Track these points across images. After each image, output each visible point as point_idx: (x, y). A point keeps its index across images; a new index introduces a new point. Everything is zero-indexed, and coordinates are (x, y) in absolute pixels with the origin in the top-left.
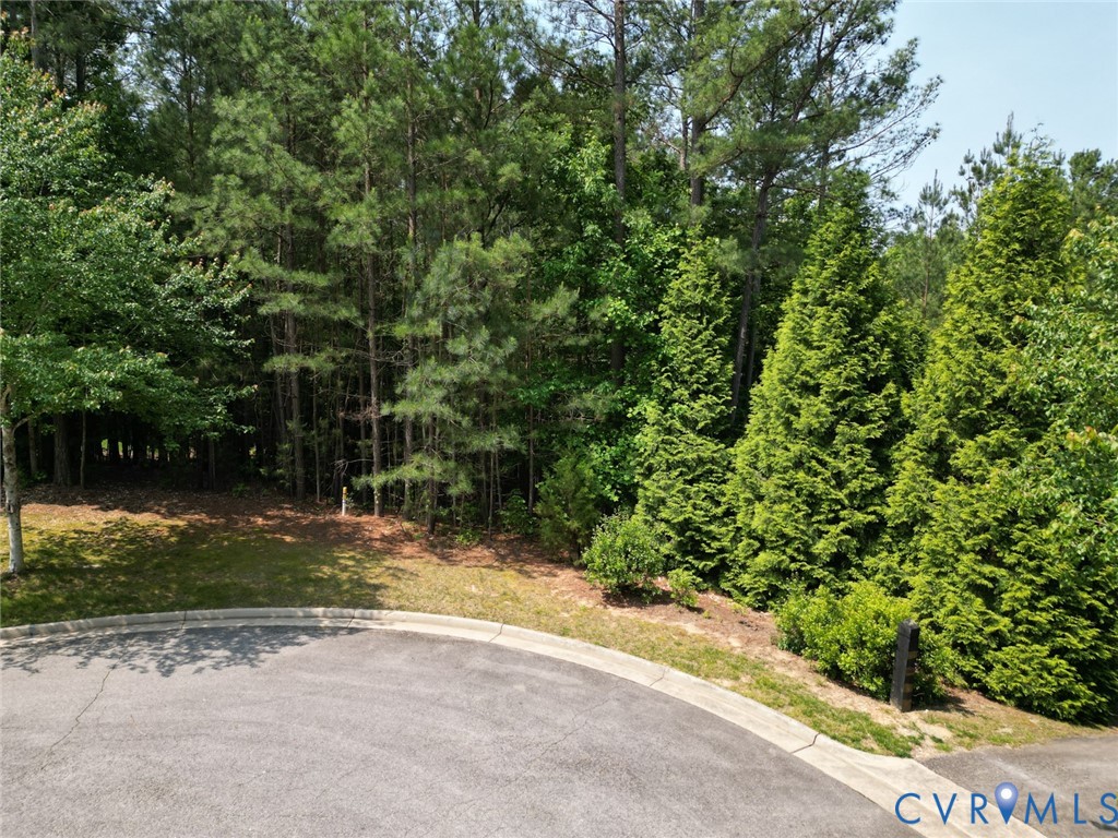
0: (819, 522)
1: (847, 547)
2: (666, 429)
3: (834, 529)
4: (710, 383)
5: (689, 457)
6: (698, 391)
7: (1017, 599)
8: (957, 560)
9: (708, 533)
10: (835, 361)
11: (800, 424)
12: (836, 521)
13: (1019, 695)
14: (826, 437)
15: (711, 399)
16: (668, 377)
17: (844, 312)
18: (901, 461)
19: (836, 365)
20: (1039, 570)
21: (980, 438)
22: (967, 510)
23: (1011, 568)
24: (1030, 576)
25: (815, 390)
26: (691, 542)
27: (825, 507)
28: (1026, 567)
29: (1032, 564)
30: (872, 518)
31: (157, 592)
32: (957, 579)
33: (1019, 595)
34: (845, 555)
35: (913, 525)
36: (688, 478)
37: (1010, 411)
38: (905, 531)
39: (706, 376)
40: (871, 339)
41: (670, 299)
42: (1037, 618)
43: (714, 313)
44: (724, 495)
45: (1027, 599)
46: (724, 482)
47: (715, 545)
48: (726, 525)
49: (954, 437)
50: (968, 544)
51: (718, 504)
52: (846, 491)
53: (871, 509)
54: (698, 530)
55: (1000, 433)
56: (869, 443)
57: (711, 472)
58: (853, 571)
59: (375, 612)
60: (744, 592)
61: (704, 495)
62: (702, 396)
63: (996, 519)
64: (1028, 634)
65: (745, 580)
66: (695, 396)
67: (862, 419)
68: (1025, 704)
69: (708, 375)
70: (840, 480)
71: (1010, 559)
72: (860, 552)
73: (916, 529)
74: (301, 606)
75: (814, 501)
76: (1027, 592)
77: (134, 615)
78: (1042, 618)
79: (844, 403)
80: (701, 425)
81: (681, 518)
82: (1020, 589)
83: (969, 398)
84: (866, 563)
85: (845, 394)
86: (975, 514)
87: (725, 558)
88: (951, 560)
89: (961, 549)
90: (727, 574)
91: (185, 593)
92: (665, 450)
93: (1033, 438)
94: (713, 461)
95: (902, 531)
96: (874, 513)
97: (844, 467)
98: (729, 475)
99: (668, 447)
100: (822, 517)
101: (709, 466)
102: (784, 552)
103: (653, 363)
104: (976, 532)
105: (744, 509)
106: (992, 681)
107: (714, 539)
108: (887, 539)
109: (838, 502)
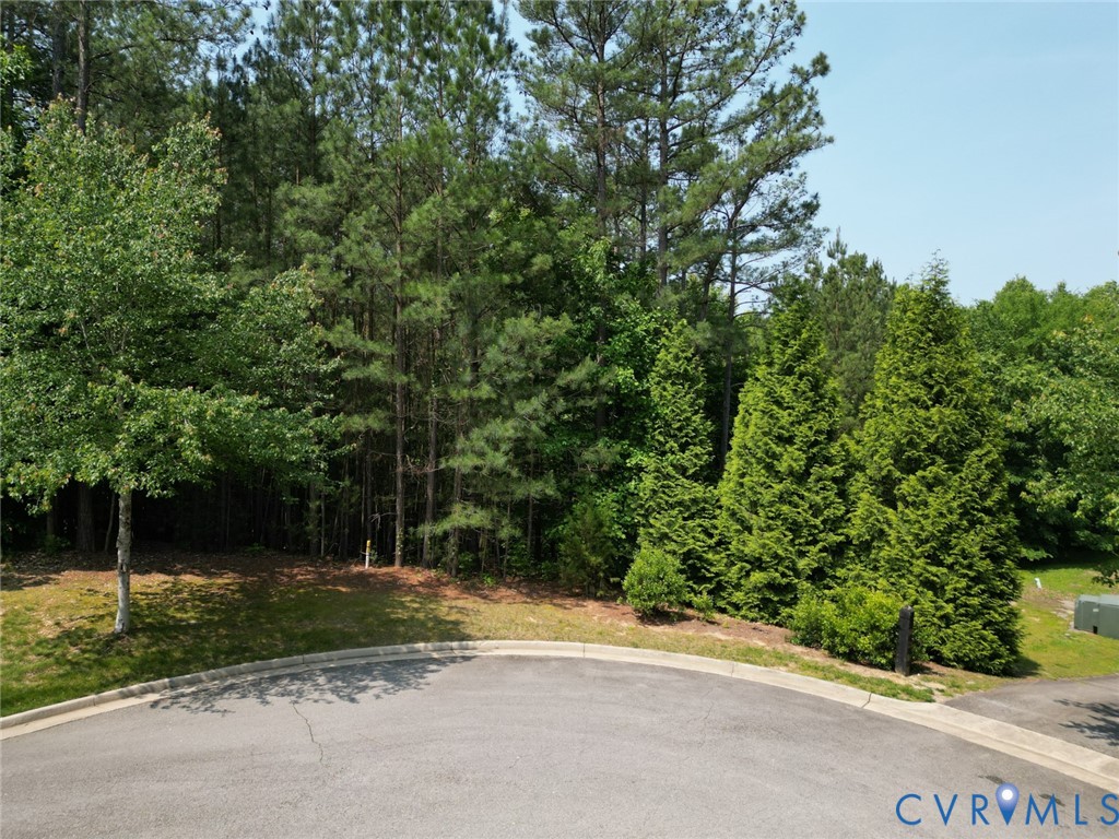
0: (800, 544)
1: (824, 562)
2: (664, 476)
3: (814, 549)
4: (695, 437)
5: (686, 498)
6: (687, 444)
7: (955, 589)
8: (911, 565)
9: (707, 561)
10: (806, 417)
11: (782, 467)
12: (814, 542)
13: (967, 659)
14: (801, 477)
15: (698, 450)
16: (660, 433)
17: (808, 380)
18: (856, 494)
19: (806, 420)
20: (970, 567)
21: (920, 473)
22: (917, 526)
23: (950, 567)
24: (965, 571)
25: (790, 441)
26: (694, 568)
27: (805, 532)
28: (961, 565)
29: (965, 562)
30: (842, 538)
31: (264, 641)
32: (912, 578)
33: (958, 585)
34: (822, 568)
35: (872, 540)
36: (686, 515)
37: (939, 453)
38: (866, 547)
39: (693, 431)
40: (827, 401)
41: (658, 368)
42: (972, 602)
43: (693, 381)
44: (716, 528)
45: (964, 589)
46: (715, 517)
47: (713, 569)
48: (718, 553)
49: (898, 474)
50: (917, 552)
51: (711, 536)
52: (821, 518)
53: (840, 531)
54: (700, 558)
55: (934, 469)
56: (835, 480)
57: (704, 509)
58: (827, 581)
59: (470, 643)
60: (737, 607)
61: (700, 529)
62: (691, 447)
63: (939, 531)
64: (966, 615)
65: (738, 597)
66: (683, 448)
67: (829, 461)
68: (970, 666)
69: (695, 430)
70: (816, 510)
71: (950, 560)
72: (833, 566)
73: (875, 544)
74: (402, 644)
75: (795, 528)
76: (963, 583)
77: (258, 662)
78: (975, 601)
79: (815, 450)
80: (691, 471)
81: (686, 549)
82: (957, 582)
83: (911, 444)
84: (838, 574)
85: (816, 443)
86: (922, 529)
87: (721, 580)
88: (908, 565)
89: (913, 556)
90: (723, 594)
91: (292, 640)
92: (664, 493)
93: (956, 471)
94: (705, 501)
95: (863, 547)
96: (842, 534)
97: (818, 499)
98: (718, 512)
99: (666, 490)
100: (803, 540)
101: (702, 505)
102: (776, 570)
103: (647, 421)
104: (923, 542)
105: (736, 538)
106: (946, 651)
107: (711, 565)
108: (852, 554)
109: (815, 527)
